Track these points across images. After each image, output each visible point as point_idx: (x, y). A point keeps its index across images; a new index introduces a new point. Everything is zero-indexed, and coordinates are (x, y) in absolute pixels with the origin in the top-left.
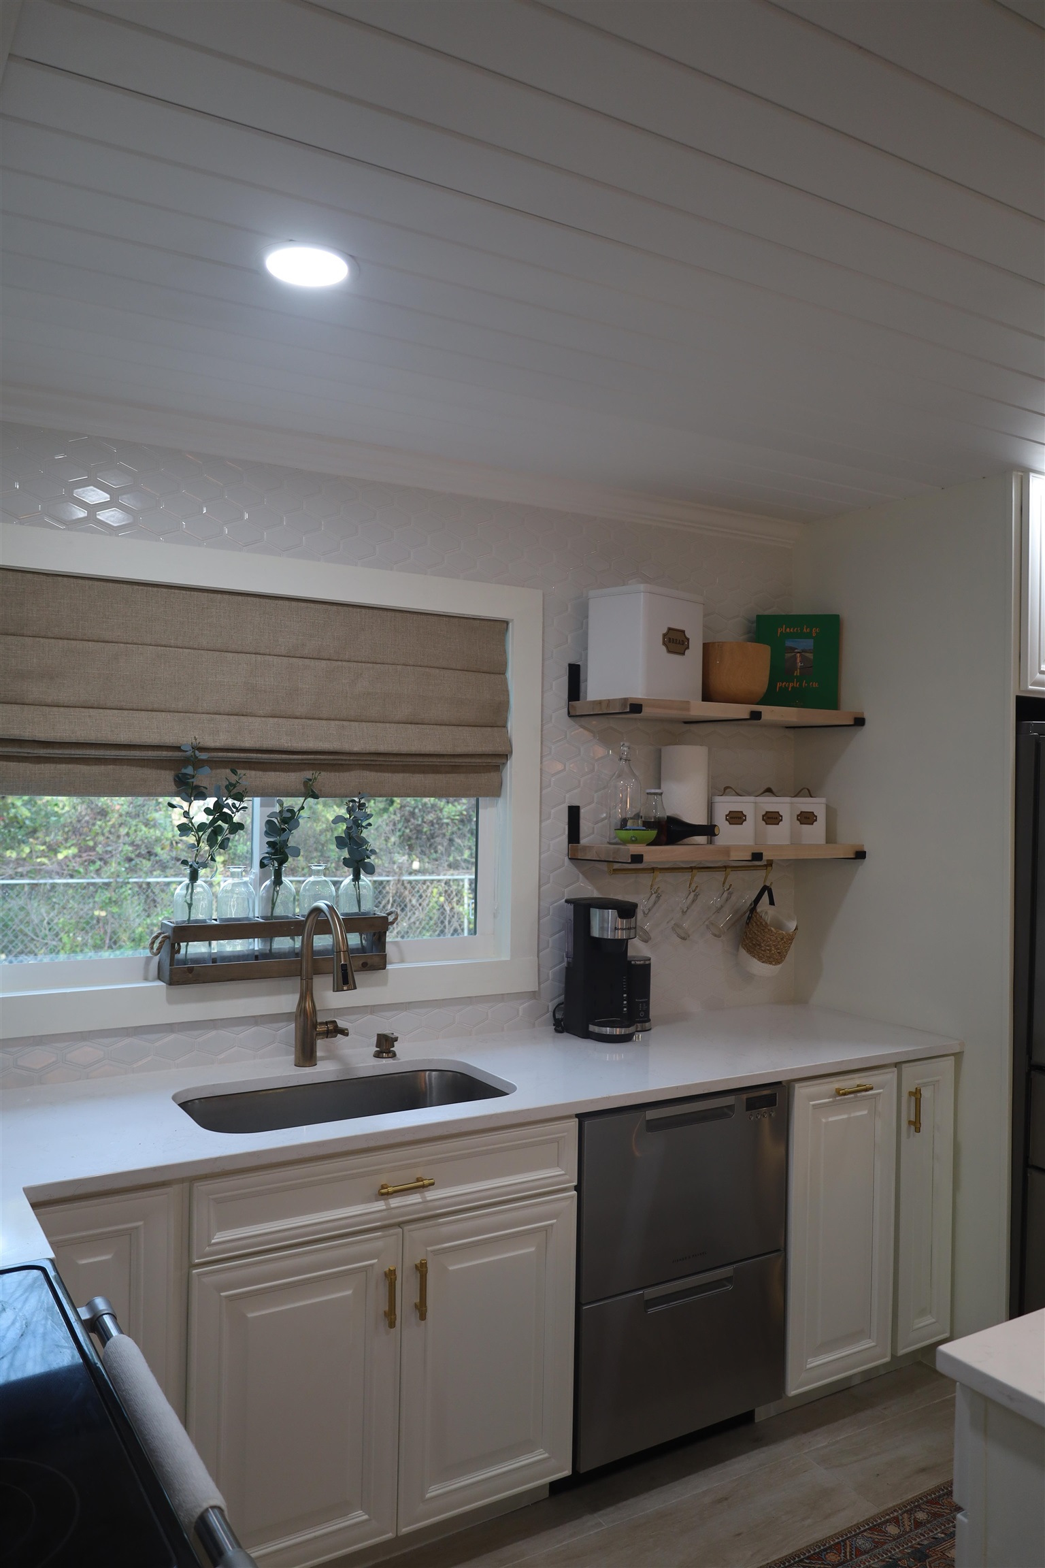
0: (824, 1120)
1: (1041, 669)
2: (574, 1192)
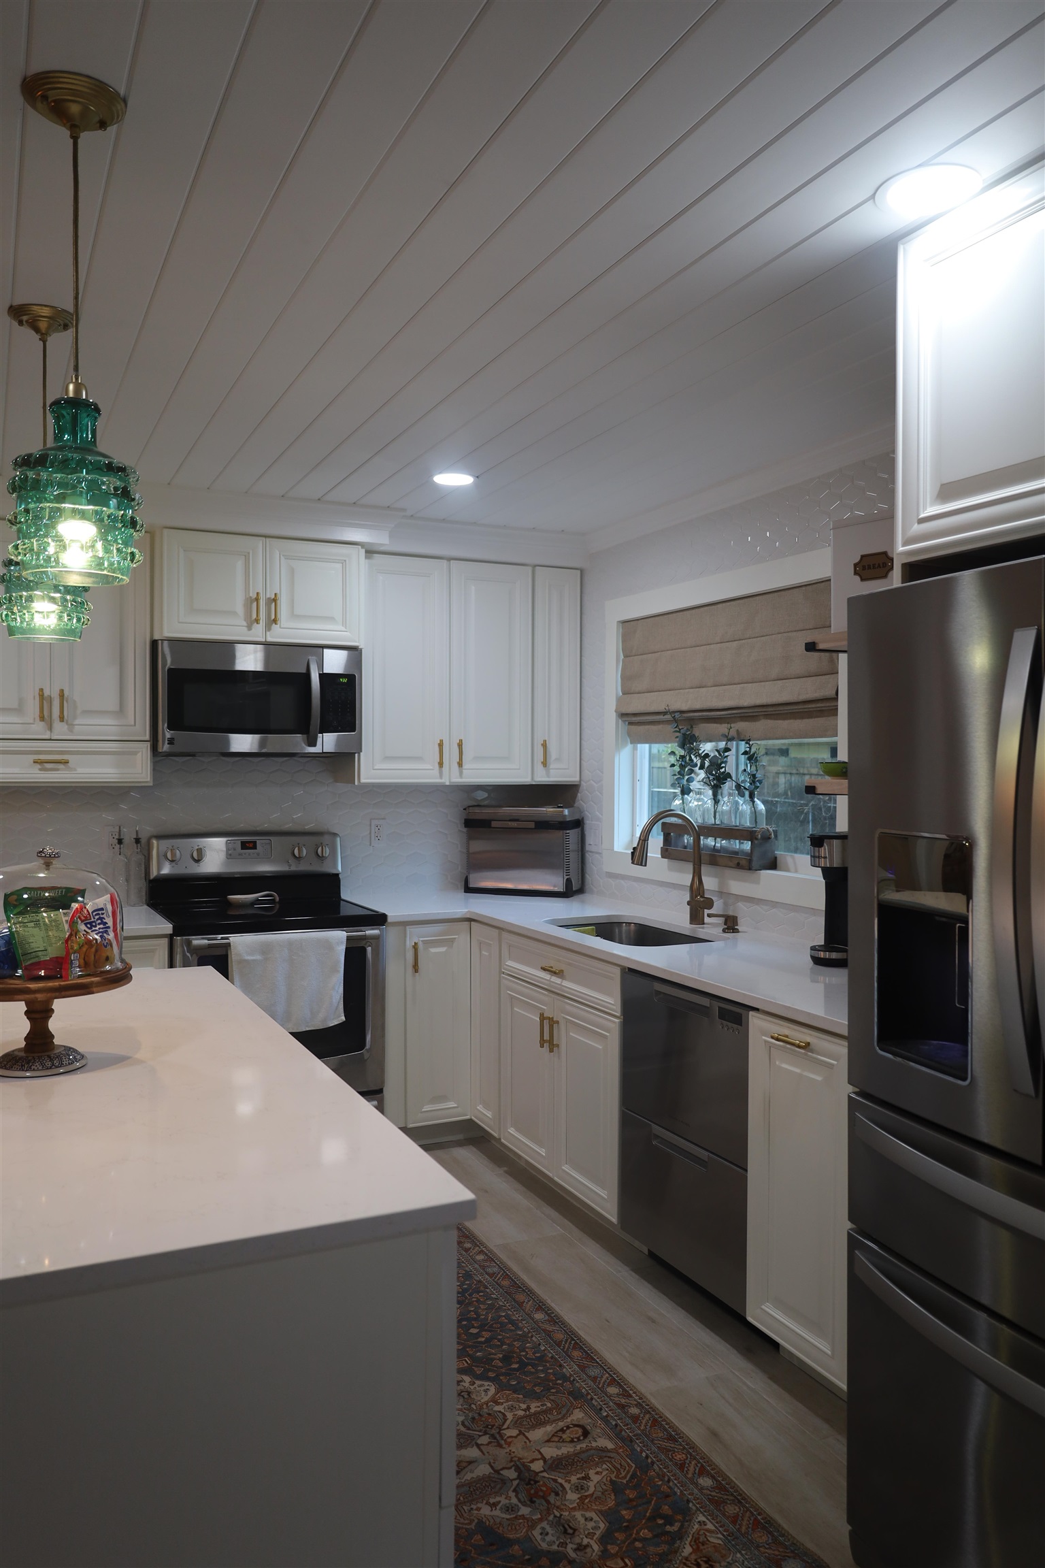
0: (777, 1063)
1: (922, 516)
2: (617, 1020)
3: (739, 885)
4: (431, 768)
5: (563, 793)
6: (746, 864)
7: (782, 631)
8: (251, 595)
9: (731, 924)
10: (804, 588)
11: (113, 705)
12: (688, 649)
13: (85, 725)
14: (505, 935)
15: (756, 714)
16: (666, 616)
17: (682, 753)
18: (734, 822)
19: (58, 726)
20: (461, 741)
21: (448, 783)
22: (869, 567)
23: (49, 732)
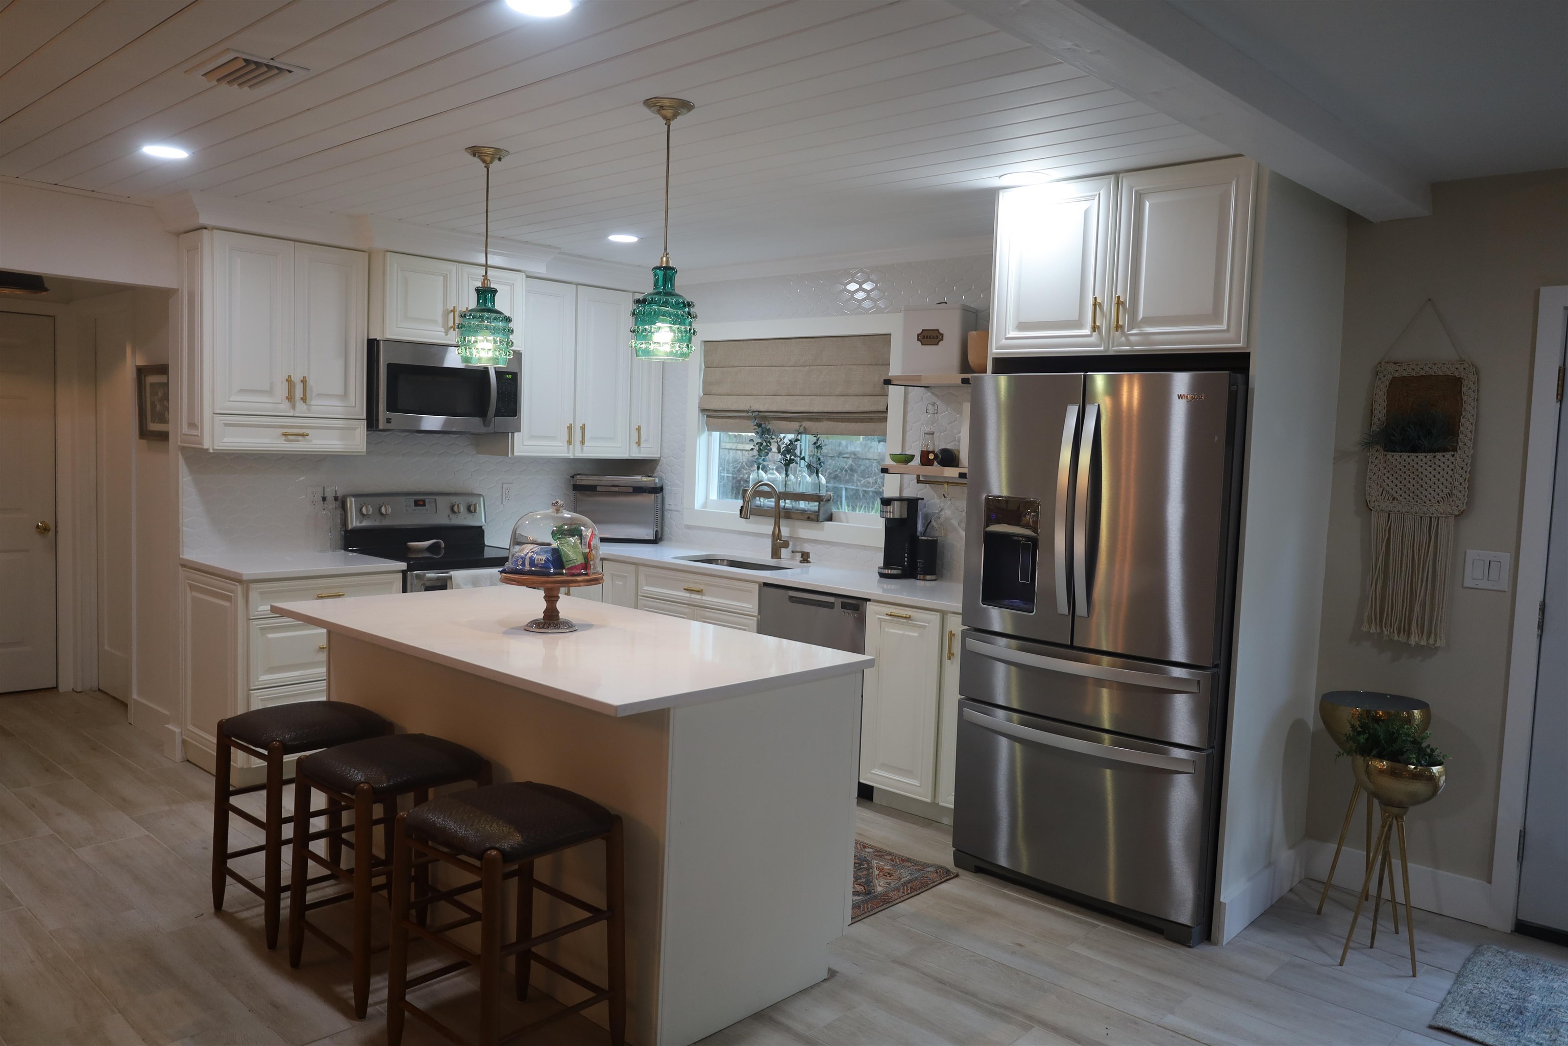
0: (886, 630)
1: (1007, 336)
2: (755, 618)
3: (805, 531)
4: (562, 445)
5: (645, 466)
6: (812, 518)
7: (845, 364)
8: (448, 308)
9: (805, 558)
10: (862, 337)
11: (339, 390)
12: (764, 368)
13: (319, 405)
14: (641, 568)
15: (821, 417)
16: (745, 342)
17: (759, 441)
18: (801, 490)
19: (300, 405)
20: (584, 425)
21: (572, 457)
22: (927, 337)
23: (292, 410)
